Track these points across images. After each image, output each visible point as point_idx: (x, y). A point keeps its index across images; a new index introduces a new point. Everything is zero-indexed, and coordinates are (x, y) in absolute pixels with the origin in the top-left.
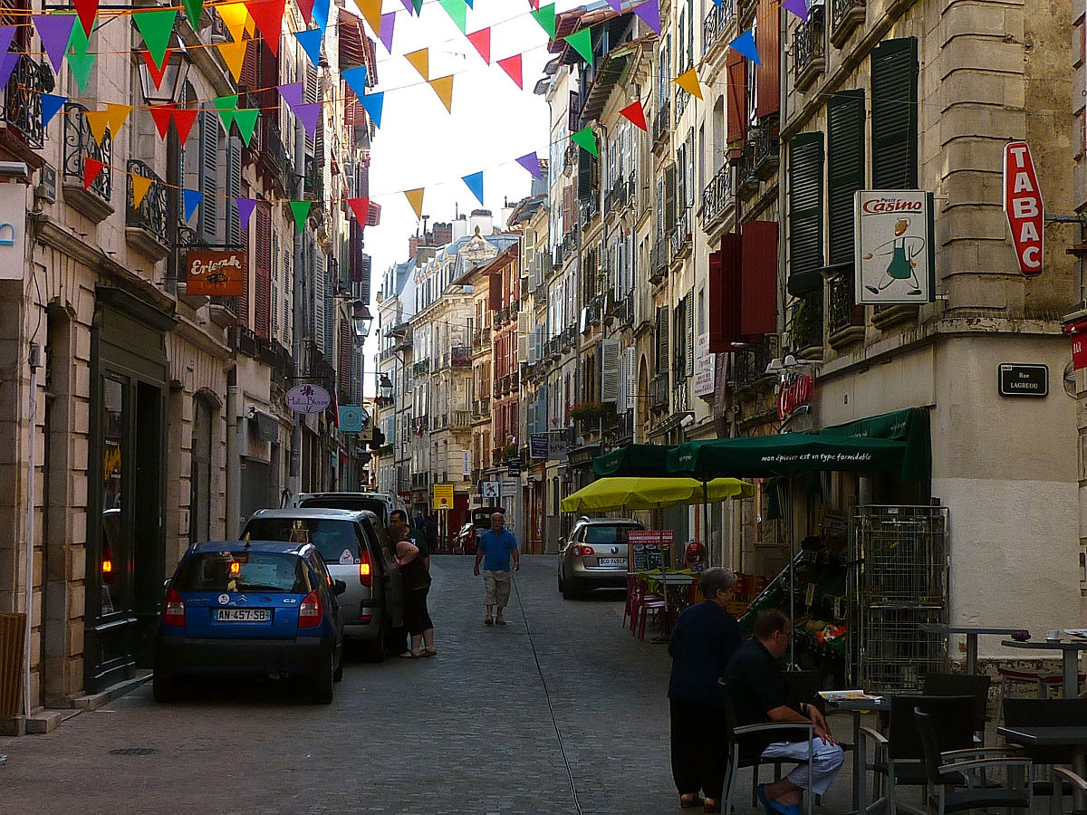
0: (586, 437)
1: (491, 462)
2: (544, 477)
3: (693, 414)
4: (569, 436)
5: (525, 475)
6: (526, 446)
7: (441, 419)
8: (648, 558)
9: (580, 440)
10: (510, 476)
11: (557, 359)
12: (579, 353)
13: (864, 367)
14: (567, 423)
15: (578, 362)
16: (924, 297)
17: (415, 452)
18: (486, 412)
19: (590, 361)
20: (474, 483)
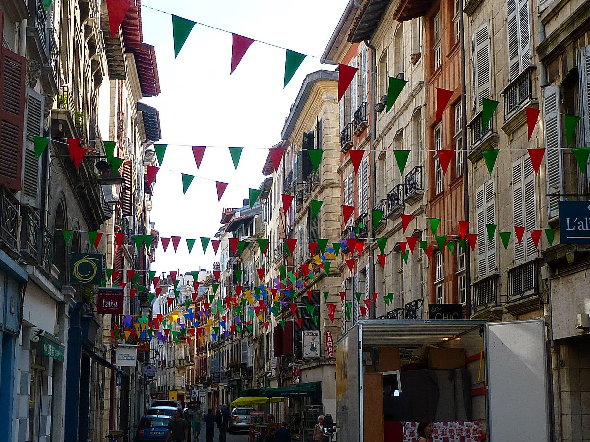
0: (235, 375)
1: (195, 382)
2: (218, 389)
3: (271, 373)
4: (228, 374)
5: (210, 388)
6: (210, 376)
7: (172, 362)
8: (256, 420)
9: (233, 375)
10: (203, 388)
11: (224, 343)
12: (232, 342)
13: (310, 369)
14: (227, 368)
15: (232, 345)
16: (318, 356)
17: (159, 376)
18: (192, 361)
19: (237, 346)
20: (187, 390)
